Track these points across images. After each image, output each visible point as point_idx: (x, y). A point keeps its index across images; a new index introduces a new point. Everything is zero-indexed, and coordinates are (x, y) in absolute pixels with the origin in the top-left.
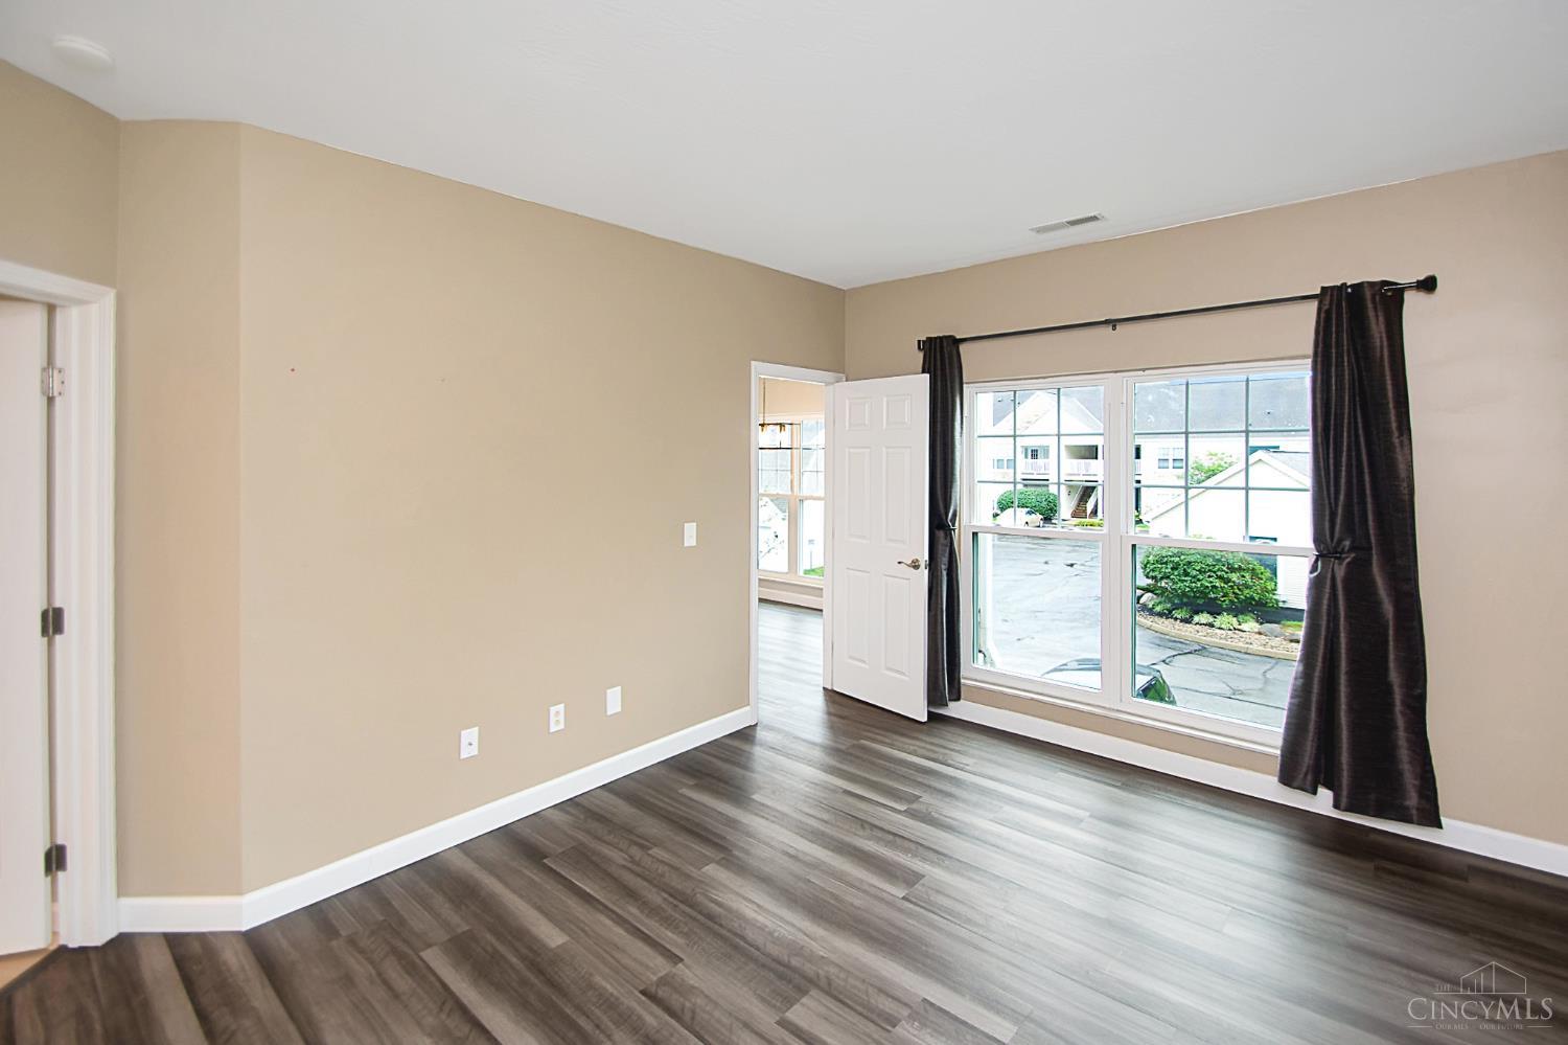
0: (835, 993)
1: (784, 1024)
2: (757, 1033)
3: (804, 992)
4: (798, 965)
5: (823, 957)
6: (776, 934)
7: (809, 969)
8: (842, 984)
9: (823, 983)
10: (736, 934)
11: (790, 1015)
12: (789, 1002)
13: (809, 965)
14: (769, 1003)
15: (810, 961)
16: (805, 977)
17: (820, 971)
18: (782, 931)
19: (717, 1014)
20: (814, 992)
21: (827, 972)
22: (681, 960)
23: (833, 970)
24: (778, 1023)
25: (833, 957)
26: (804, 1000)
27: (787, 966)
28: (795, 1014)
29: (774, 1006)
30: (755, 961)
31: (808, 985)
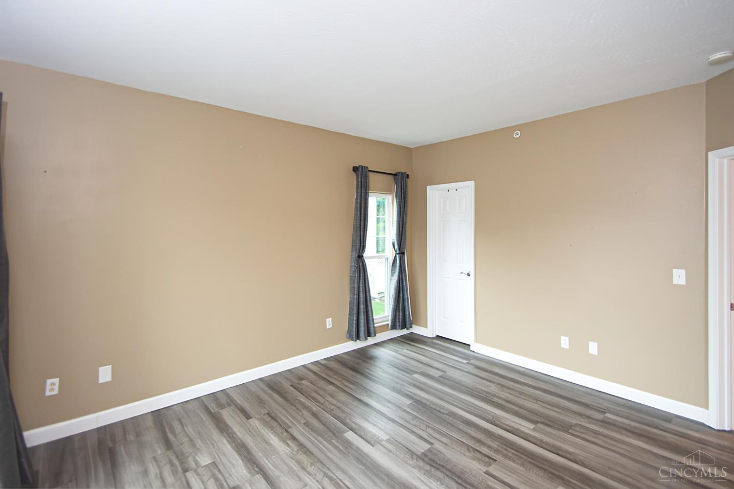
0: (409, 452)
1: (432, 444)
2: (441, 441)
3: (424, 454)
4: (426, 465)
5: (414, 468)
6: (439, 483)
7: (421, 463)
8: (406, 456)
9: (414, 457)
10: (460, 484)
11: (429, 446)
12: (429, 450)
13: (421, 465)
14: (438, 451)
15: (420, 467)
16: (423, 460)
17: (416, 461)
18: (436, 485)
19: (459, 449)
20: (419, 454)
21: (412, 461)
22: (484, 473)
23: (410, 462)
24: (433, 444)
25: (410, 468)
26: (423, 451)
27: (431, 466)
28: (427, 446)
29: (436, 449)
30: (448, 470)
31: (421, 457)
